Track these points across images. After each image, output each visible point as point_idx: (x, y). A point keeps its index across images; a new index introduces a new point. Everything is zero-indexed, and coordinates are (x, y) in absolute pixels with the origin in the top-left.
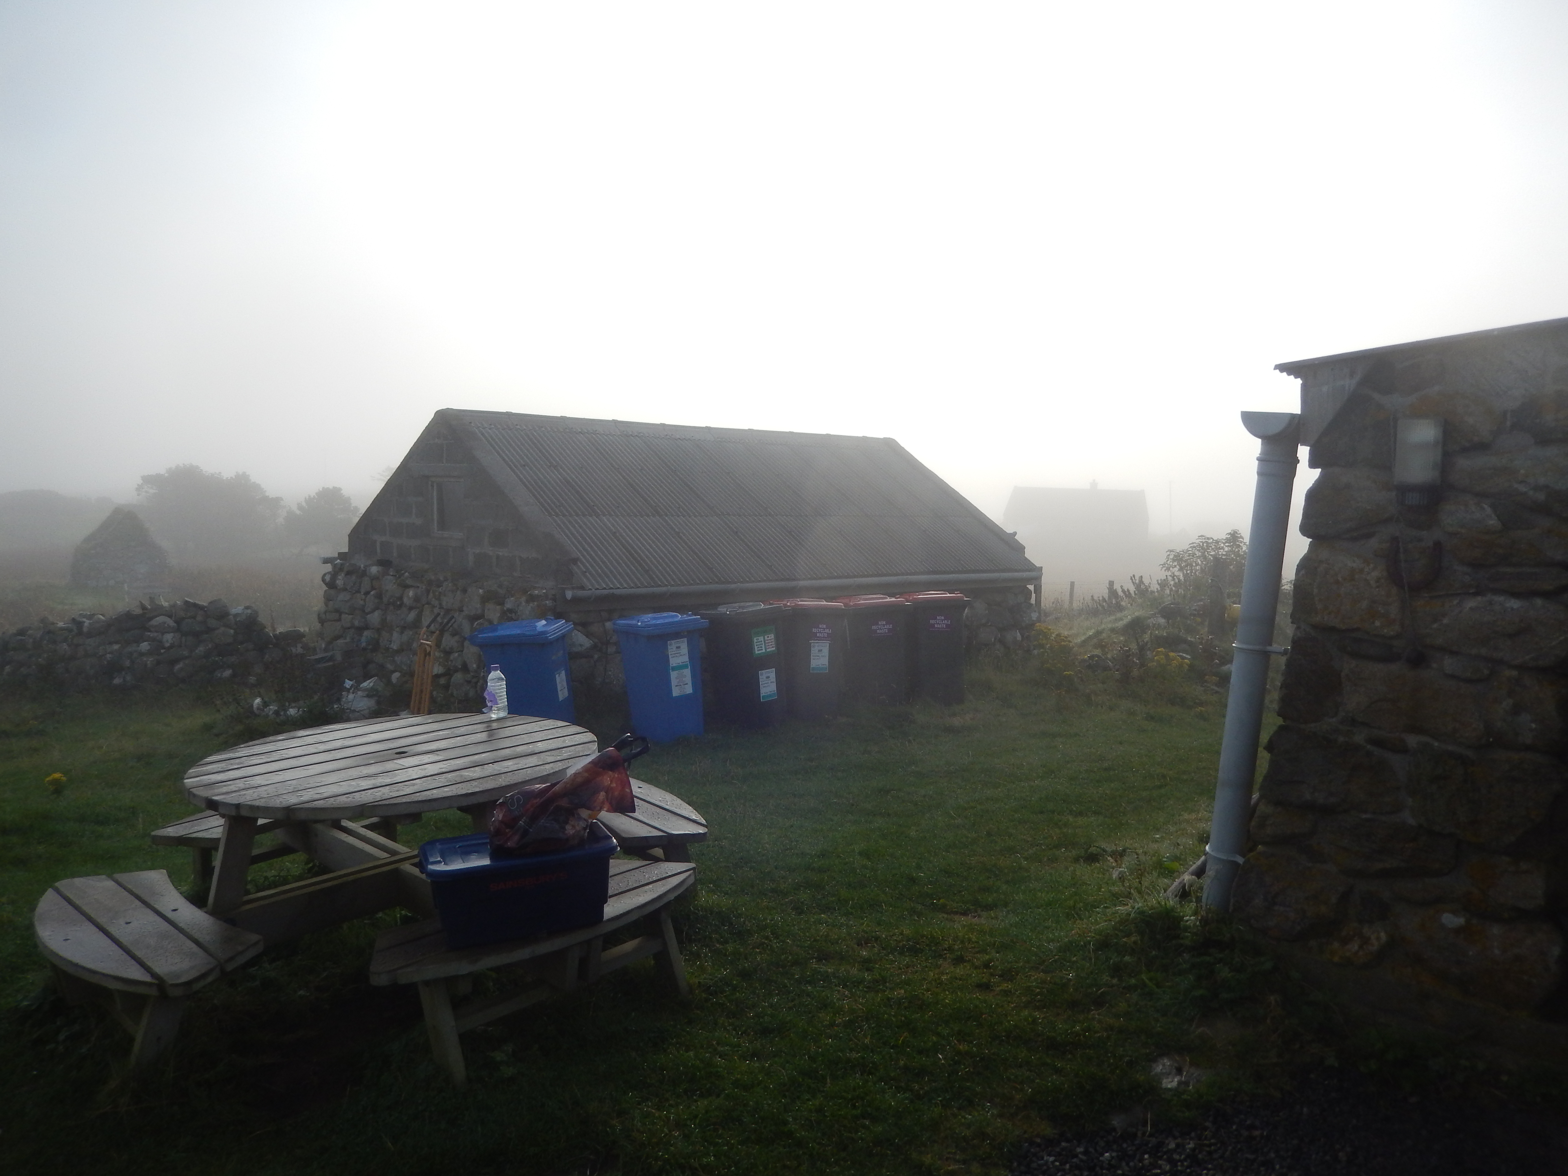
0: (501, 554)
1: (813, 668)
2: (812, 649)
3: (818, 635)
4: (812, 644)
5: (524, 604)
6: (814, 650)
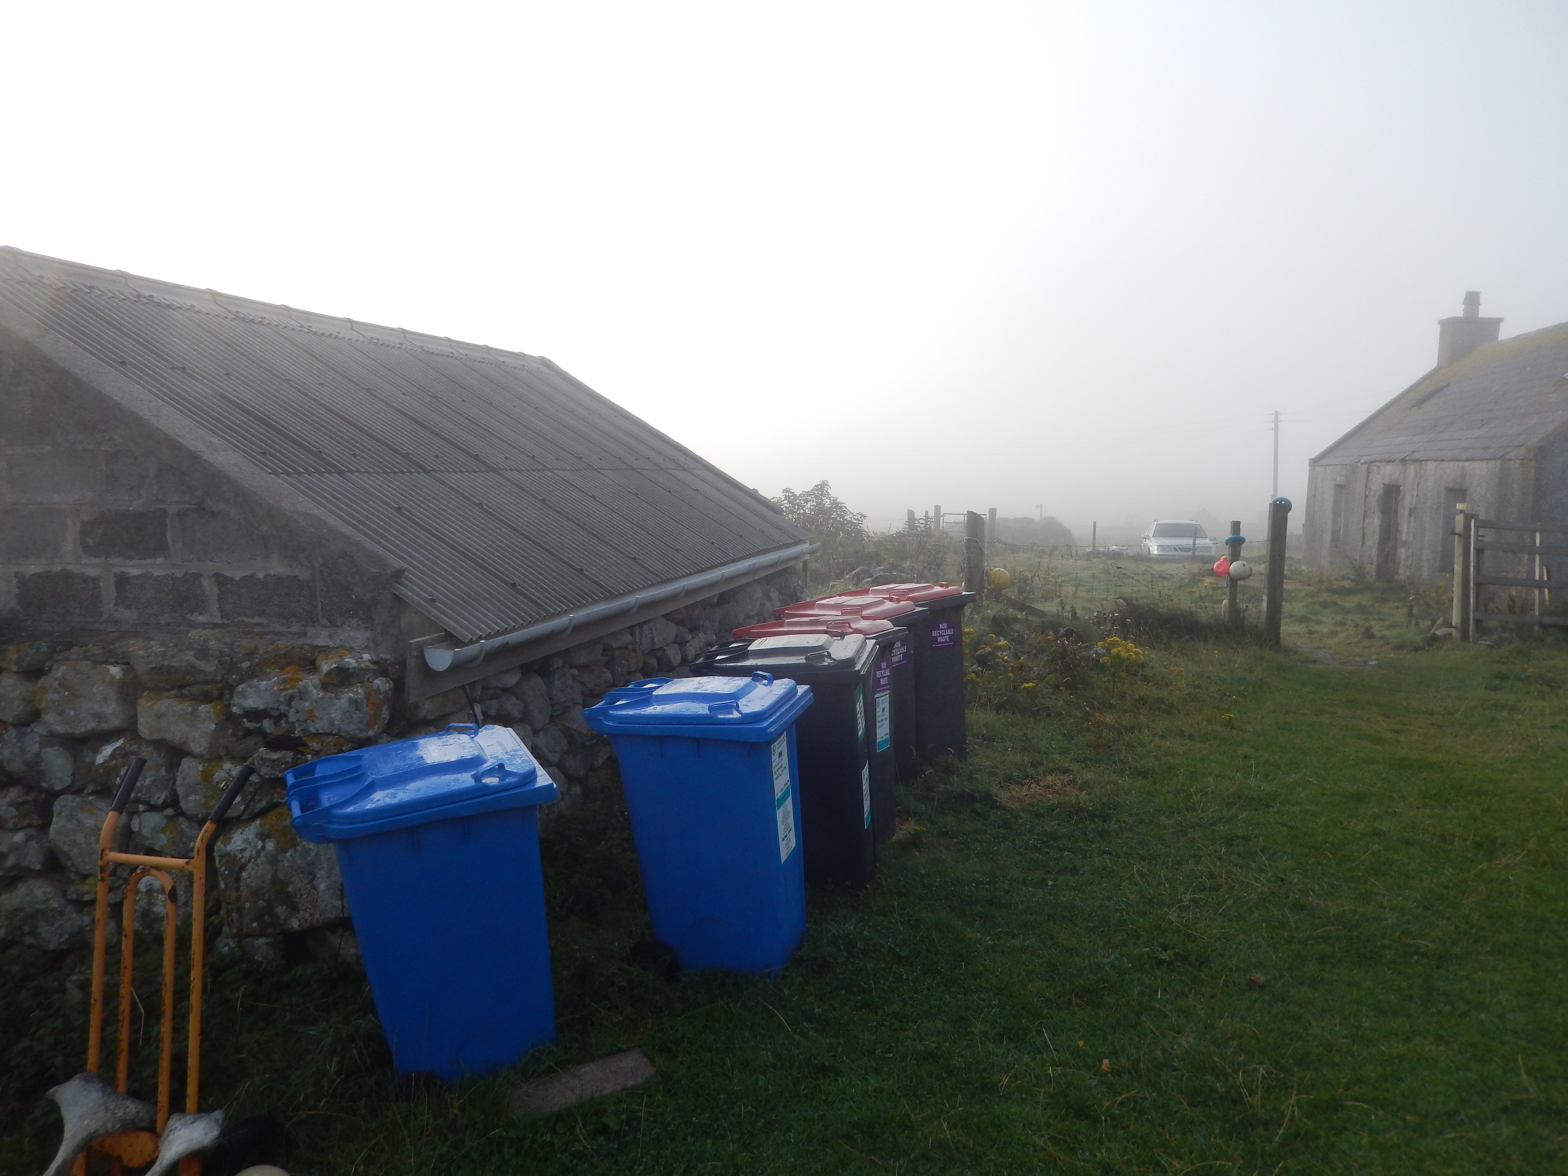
0: (135, 572)
1: (880, 744)
2: (877, 709)
3: (881, 682)
4: (877, 700)
5: (316, 693)
6: (878, 713)
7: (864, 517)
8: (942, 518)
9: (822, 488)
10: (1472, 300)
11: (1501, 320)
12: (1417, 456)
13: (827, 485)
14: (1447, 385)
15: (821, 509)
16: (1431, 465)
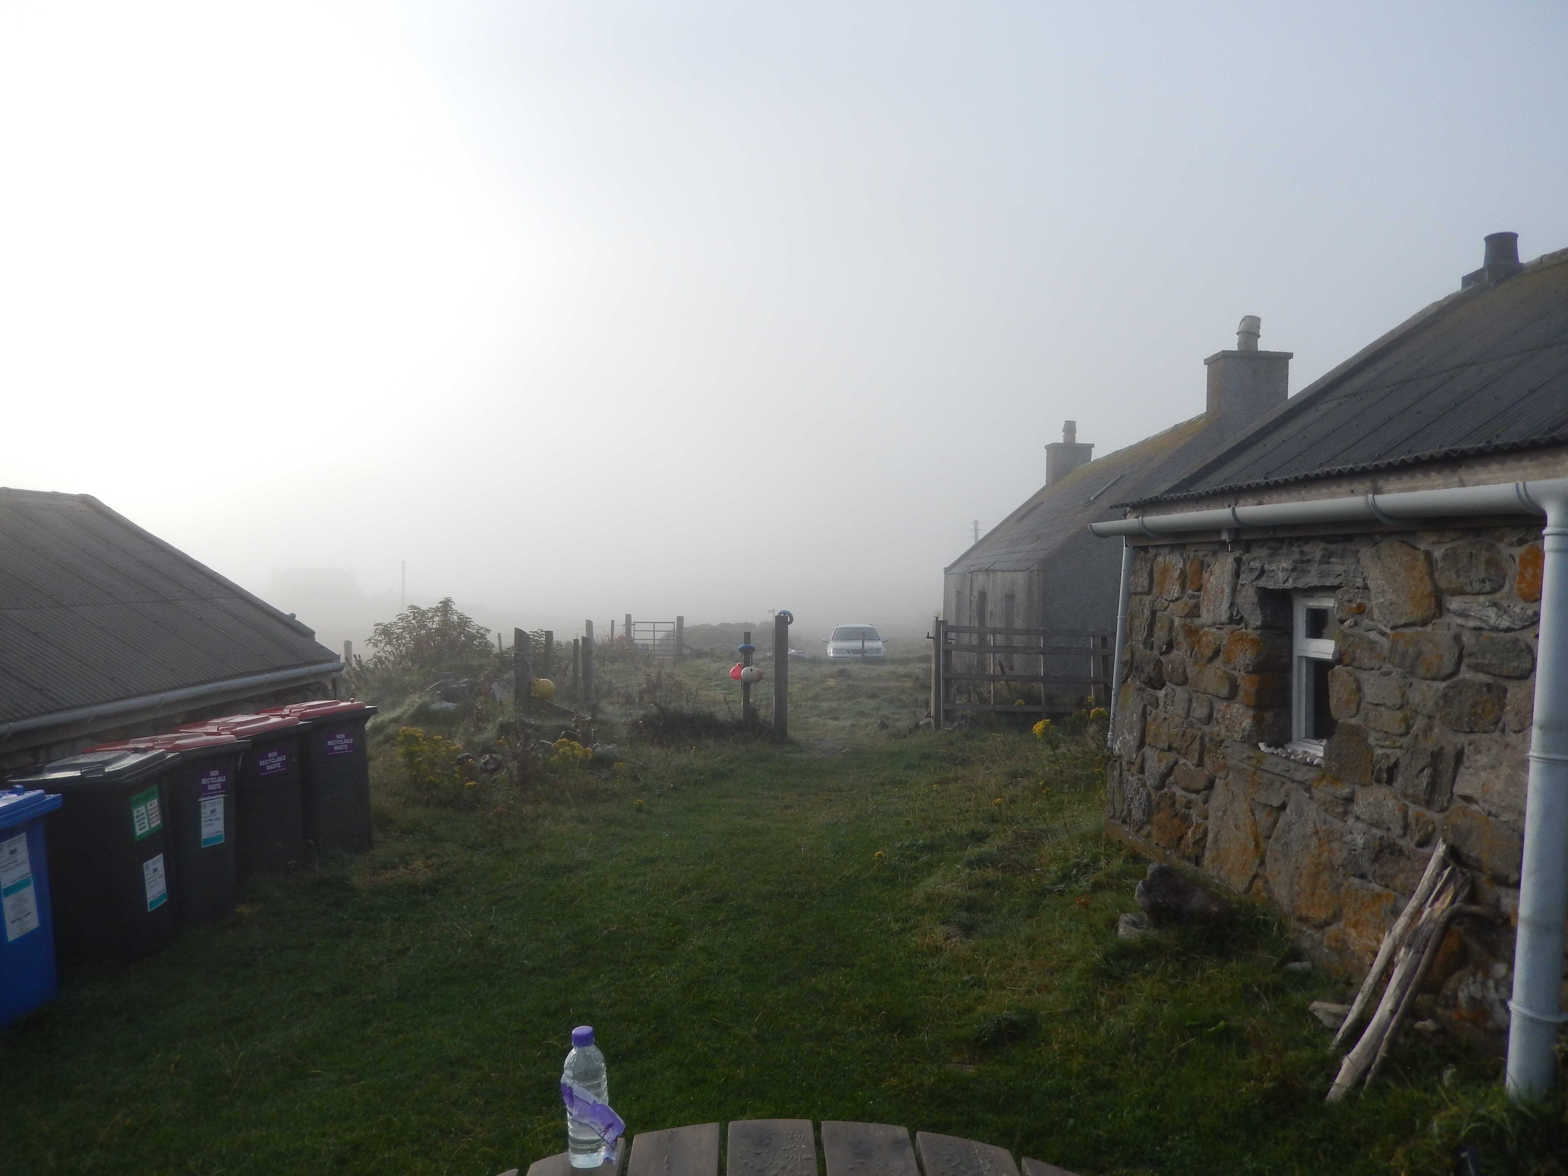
1: (206, 841)
2: (203, 811)
3: (210, 788)
4: (202, 803)
6: (205, 813)
7: (489, 631)
8: (632, 626)
9: (446, 606)
10: (1070, 428)
11: (1093, 445)
12: (995, 567)
13: (451, 602)
14: (1042, 503)
15: (446, 623)
16: (999, 574)
